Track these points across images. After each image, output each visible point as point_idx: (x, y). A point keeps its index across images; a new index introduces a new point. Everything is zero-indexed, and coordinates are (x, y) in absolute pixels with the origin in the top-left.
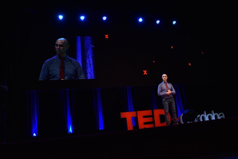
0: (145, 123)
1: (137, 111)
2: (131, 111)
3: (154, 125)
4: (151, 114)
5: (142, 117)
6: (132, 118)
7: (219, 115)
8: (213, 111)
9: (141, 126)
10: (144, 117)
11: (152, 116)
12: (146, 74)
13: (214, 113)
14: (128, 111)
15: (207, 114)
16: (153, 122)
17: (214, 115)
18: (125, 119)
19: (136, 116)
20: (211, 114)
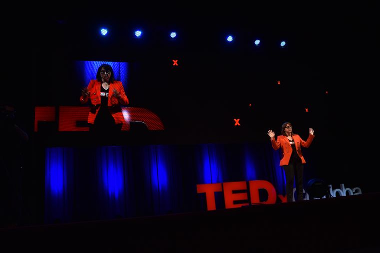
0: (235, 202)
1: (224, 183)
2: (212, 183)
3: (250, 204)
4: (245, 188)
5: (232, 192)
6: (215, 192)
7: (352, 190)
8: (343, 185)
9: (229, 205)
10: (234, 192)
11: (247, 191)
13: (345, 188)
15: (333, 189)
16: (249, 200)
17: (345, 191)
18: (204, 194)
19: (221, 191)
20: (340, 189)
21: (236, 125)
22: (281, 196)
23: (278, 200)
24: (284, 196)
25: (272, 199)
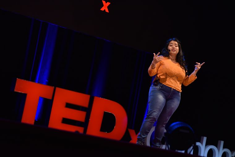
0: (65, 121)
1: (57, 89)
2: (40, 82)
3: (85, 131)
4: (86, 105)
5: (65, 105)
6: (40, 98)
7: (232, 154)
8: (222, 142)
9: (55, 122)
10: (68, 106)
11: (88, 110)
12: (107, 11)
13: (224, 147)
14: (33, 80)
15: (207, 144)
16: (85, 124)
17: (222, 151)
18: (23, 97)
19: (50, 98)
20: (217, 147)
21: (102, 9)
22: (132, 132)
23: (127, 136)
24: (137, 133)
25: (117, 133)
